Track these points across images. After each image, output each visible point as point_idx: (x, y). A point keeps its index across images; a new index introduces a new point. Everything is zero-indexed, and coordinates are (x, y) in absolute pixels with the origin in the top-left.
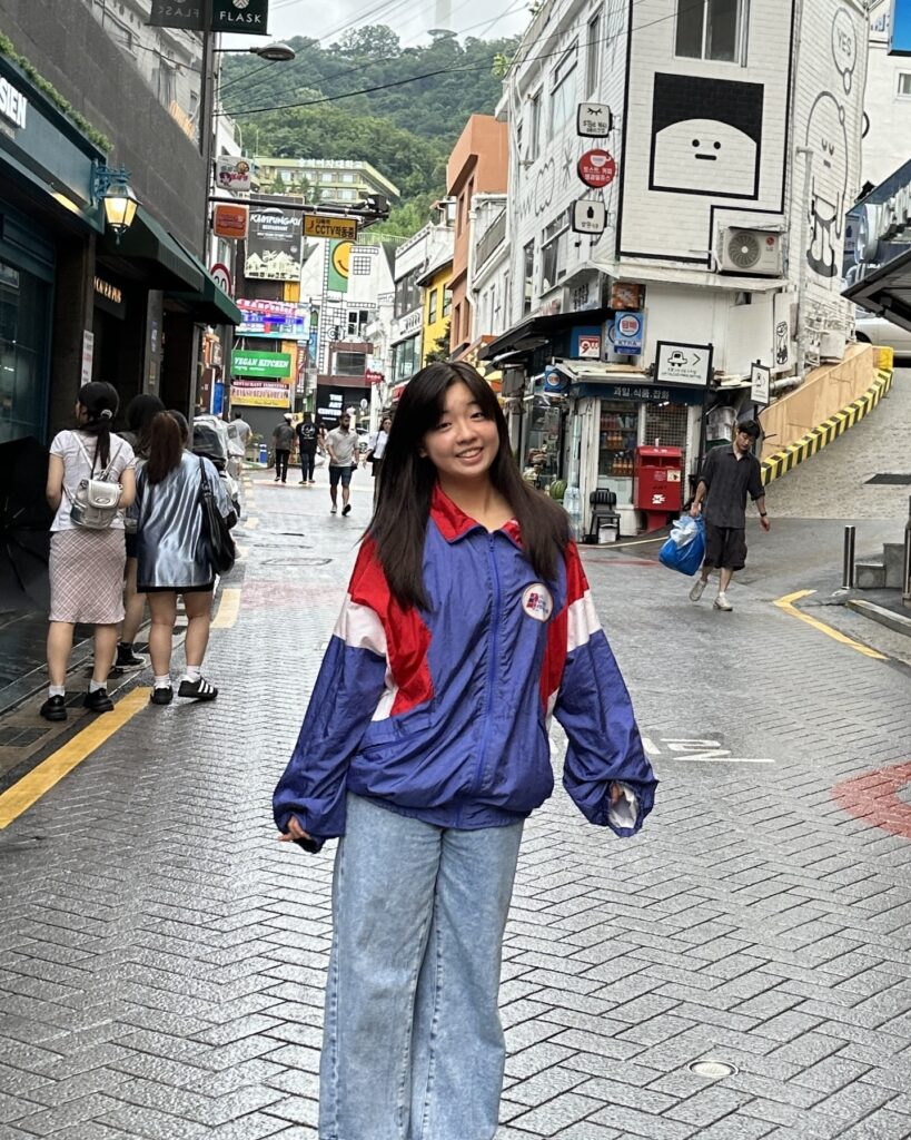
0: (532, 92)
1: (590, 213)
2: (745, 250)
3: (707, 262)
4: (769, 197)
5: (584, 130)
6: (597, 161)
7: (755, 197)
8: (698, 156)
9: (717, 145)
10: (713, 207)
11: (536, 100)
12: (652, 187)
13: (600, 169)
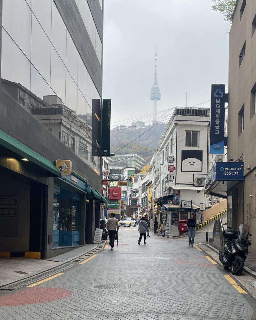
0: (163, 151)
1: (170, 177)
2: (200, 182)
3: (193, 184)
4: (205, 171)
5: (169, 162)
6: (172, 167)
7: (202, 172)
8: (190, 165)
9: (194, 163)
10: (194, 174)
11: (163, 152)
12: (182, 171)
13: (172, 168)
